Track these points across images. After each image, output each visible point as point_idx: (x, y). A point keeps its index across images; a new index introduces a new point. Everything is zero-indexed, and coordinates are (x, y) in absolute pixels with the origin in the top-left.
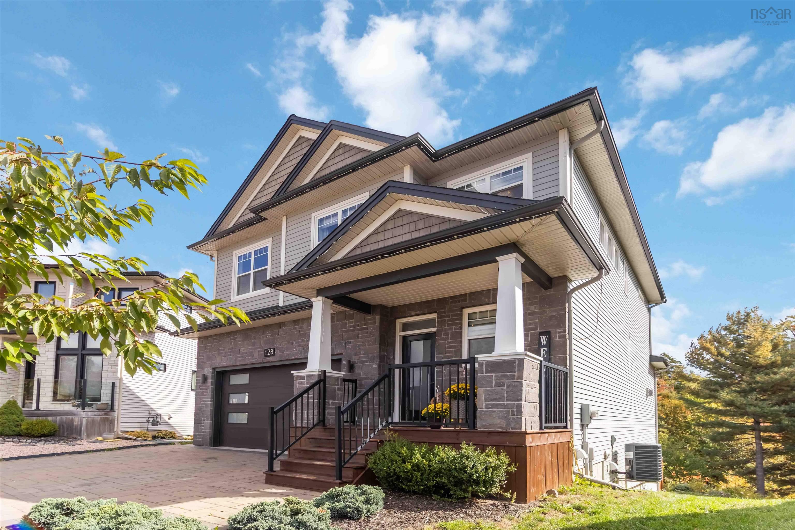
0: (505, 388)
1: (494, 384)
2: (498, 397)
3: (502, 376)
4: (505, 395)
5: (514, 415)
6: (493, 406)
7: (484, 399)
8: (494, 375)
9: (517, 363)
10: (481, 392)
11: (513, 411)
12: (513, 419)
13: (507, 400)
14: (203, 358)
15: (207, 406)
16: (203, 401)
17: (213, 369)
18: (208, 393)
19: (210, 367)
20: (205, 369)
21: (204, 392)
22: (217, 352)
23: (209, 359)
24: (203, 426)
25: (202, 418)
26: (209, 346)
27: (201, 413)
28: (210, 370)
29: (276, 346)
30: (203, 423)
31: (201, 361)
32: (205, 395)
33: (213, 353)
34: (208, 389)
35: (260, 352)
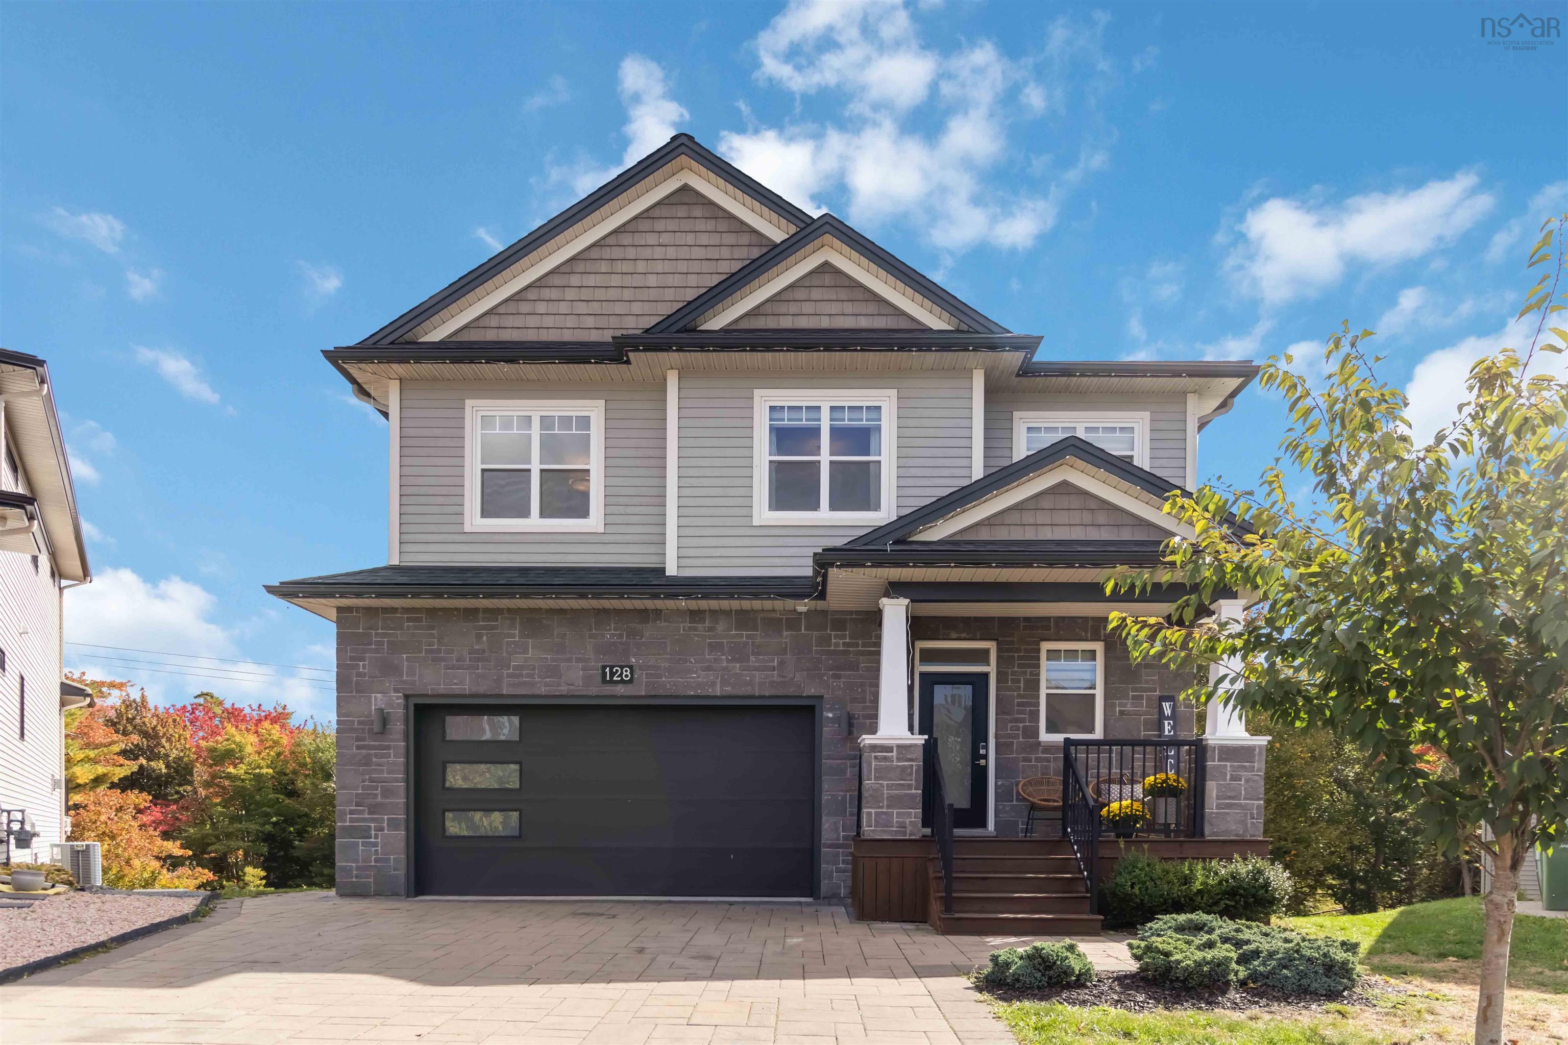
0: (1243, 782)
1: (1228, 777)
2: (1233, 794)
3: (1239, 767)
4: (1243, 792)
5: (1253, 818)
6: (1229, 806)
7: (1215, 796)
8: (1228, 764)
9: (1257, 750)
10: (1212, 788)
11: (1252, 814)
12: (1253, 823)
13: (1245, 799)
14: (361, 663)
15: (387, 793)
16: (372, 780)
17: (407, 697)
18: (392, 759)
19: (396, 690)
20: (373, 695)
21: (376, 755)
22: (423, 654)
23: (389, 669)
24: (375, 845)
25: (373, 825)
26: (384, 635)
27: (364, 810)
28: (398, 699)
29: (637, 661)
30: (376, 837)
31: (354, 671)
32: (379, 765)
33: (405, 656)
34: (388, 747)
35: (583, 669)
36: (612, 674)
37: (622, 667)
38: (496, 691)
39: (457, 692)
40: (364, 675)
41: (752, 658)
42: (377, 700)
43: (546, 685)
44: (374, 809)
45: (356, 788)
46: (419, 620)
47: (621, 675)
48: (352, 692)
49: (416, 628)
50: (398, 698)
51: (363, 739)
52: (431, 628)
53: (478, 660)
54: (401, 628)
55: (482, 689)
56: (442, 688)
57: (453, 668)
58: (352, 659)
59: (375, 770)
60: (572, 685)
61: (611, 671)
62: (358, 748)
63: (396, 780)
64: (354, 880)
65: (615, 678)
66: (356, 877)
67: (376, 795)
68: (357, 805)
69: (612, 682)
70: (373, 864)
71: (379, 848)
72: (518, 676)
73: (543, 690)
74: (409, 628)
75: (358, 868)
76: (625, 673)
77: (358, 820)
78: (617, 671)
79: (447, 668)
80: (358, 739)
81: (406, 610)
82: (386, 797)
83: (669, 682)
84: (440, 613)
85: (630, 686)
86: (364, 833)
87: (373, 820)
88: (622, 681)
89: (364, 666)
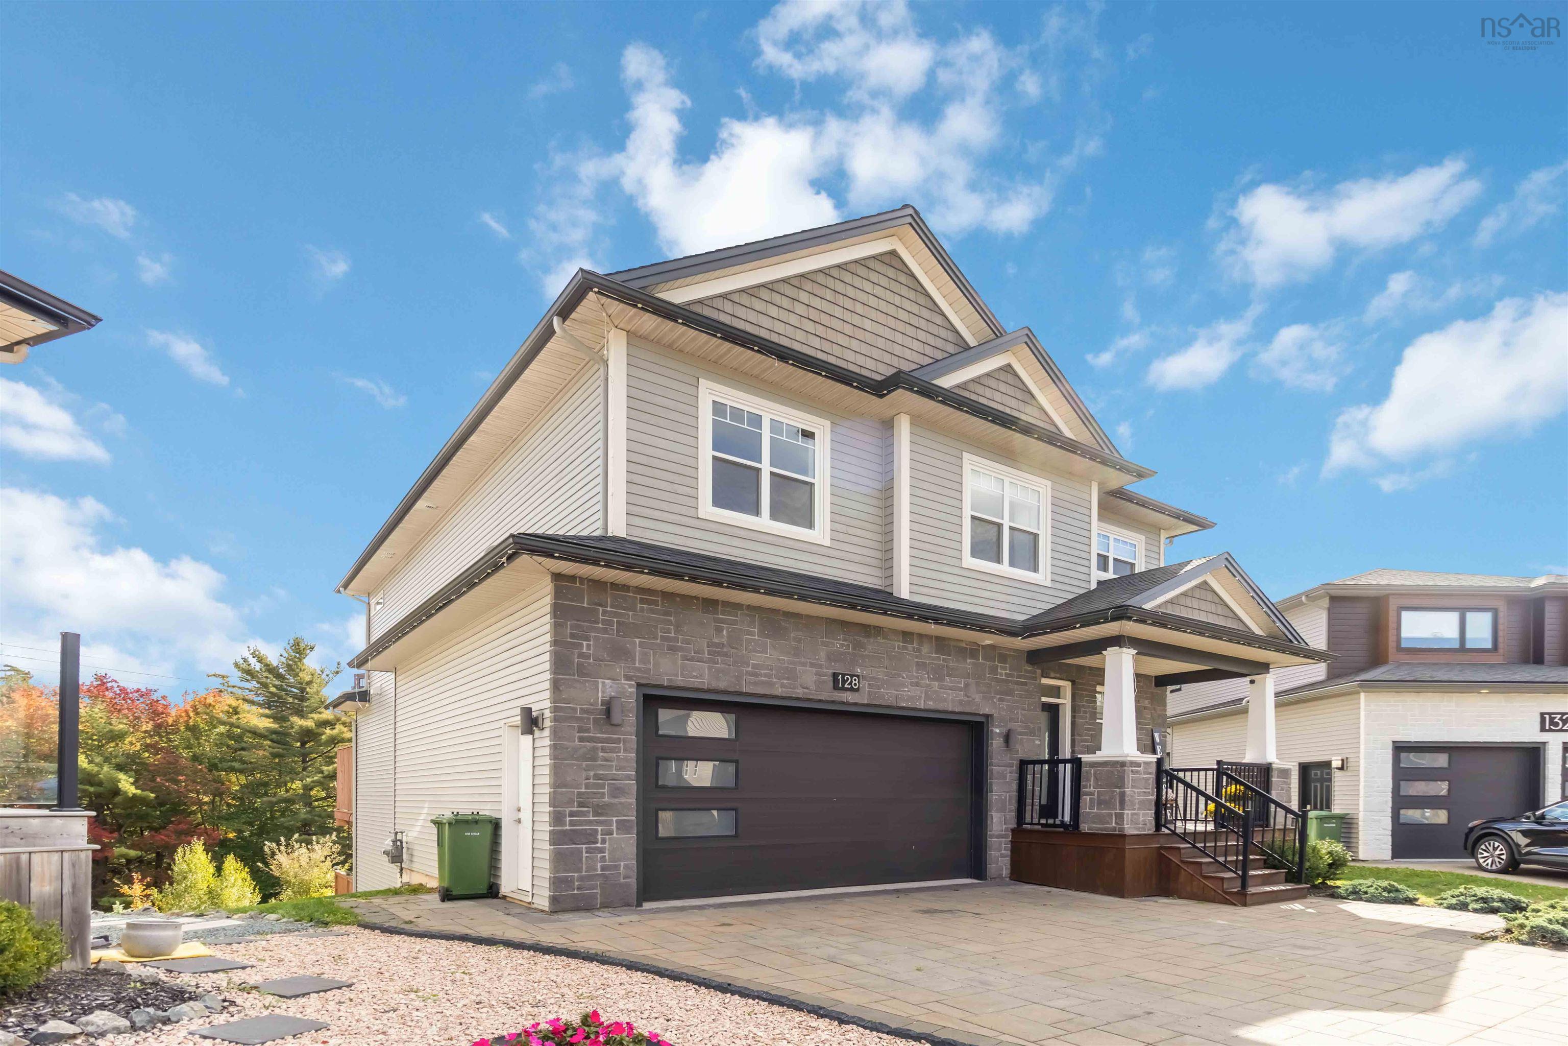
14: (585, 643)
15: (617, 791)
16: (597, 777)
17: (639, 685)
18: (621, 754)
19: (628, 678)
20: (600, 680)
21: (603, 750)
22: (659, 641)
23: (620, 653)
24: (602, 851)
25: (599, 828)
26: (616, 615)
27: (588, 812)
28: (631, 689)
29: (862, 672)
30: (604, 841)
31: (576, 651)
32: (607, 760)
33: (637, 640)
34: (618, 741)
35: (817, 674)
36: (844, 682)
37: (852, 676)
38: (737, 688)
39: (696, 686)
40: (588, 657)
41: (947, 679)
42: (605, 688)
43: (783, 686)
44: (599, 810)
45: (578, 786)
46: (655, 603)
47: (850, 683)
48: (574, 675)
49: (652, 611)
50: (630, 686)
51: (588, 731)
52: (667, 614)
53: (719, 654)
54: (634, 610)
55: (722, 685)
56: (679, 681)
57: (692, 659)
58: (572, 636)
59: (603, 765)
60: (807, 688)
61: (843, 678)
62: (581, 739)
63: (628, 777)
64: (576, 892)
65: (846, 686)
66: (579, 889)
67: (604, 794)
68: (579, 806)
69: (844, 689)
70: (599, 872)
71: (606, 855)
72: (757, 675)
73: (779, 691)
74: (642, 610)
75: (581, 879)
76: (854, 682)
77: (581, 823)
78: (848, 678)
79: (684, 658)
80: (580, 730)
81: (640, 590)
82: (614, 797)
83: (887, 694)
84: (678, 599)
85: (857, 694)
86: (590, 837)
87: (599, 823)
88: (852, 689)
89: (588, 646)
